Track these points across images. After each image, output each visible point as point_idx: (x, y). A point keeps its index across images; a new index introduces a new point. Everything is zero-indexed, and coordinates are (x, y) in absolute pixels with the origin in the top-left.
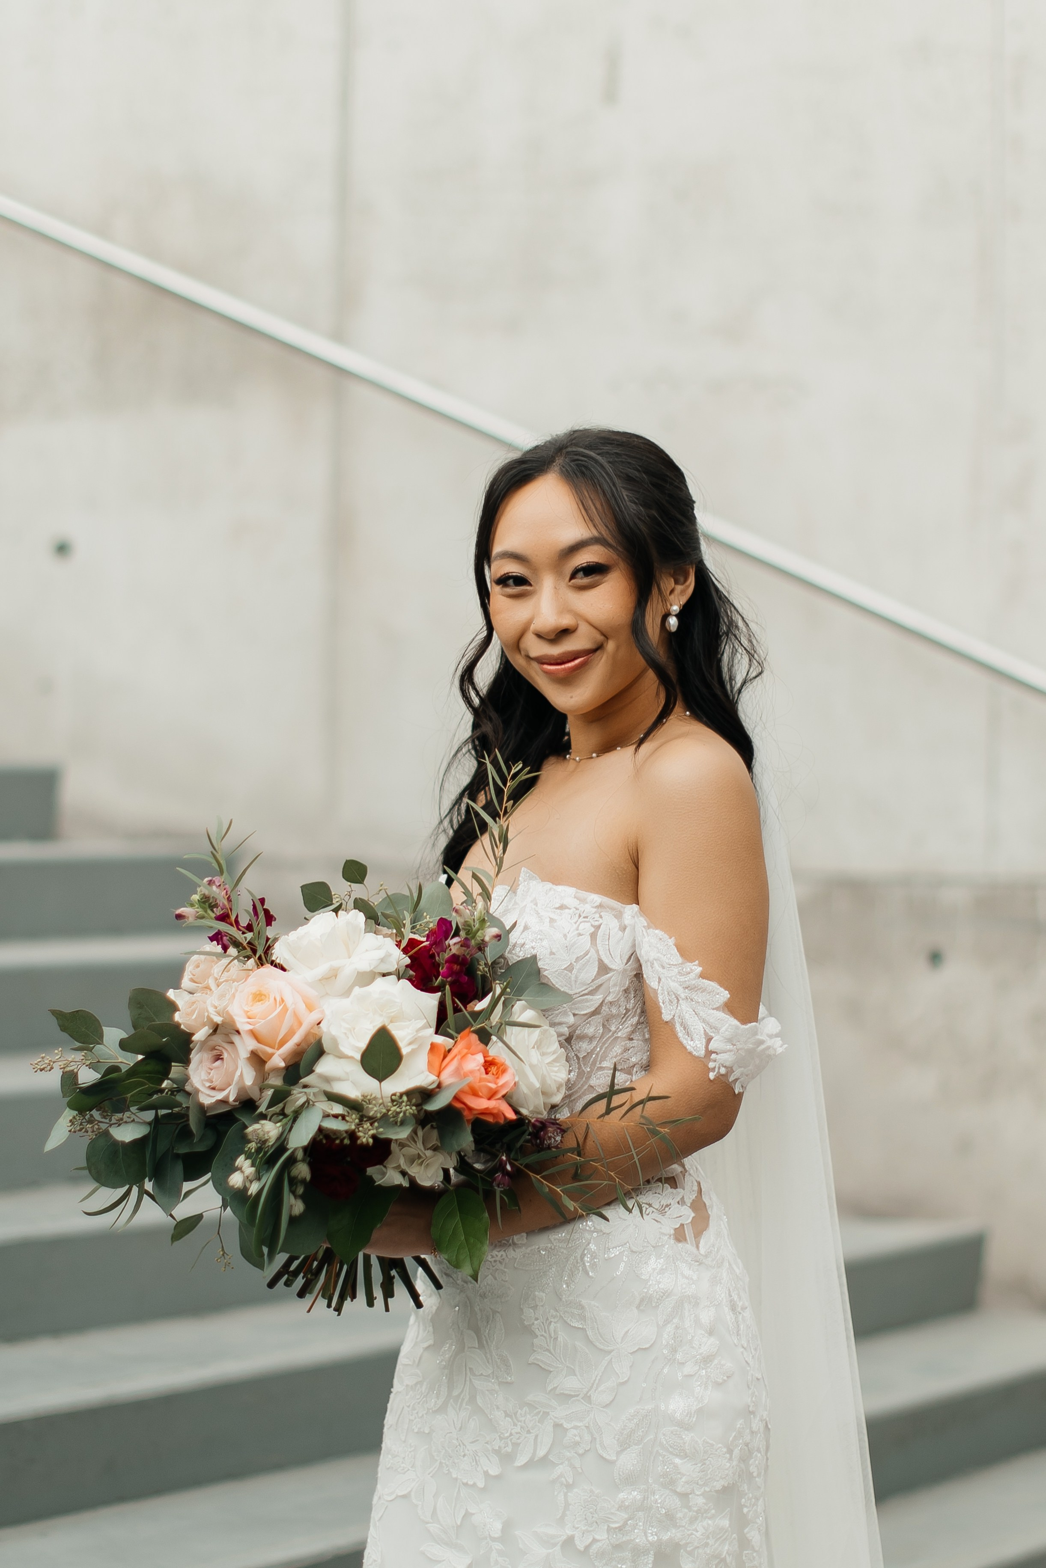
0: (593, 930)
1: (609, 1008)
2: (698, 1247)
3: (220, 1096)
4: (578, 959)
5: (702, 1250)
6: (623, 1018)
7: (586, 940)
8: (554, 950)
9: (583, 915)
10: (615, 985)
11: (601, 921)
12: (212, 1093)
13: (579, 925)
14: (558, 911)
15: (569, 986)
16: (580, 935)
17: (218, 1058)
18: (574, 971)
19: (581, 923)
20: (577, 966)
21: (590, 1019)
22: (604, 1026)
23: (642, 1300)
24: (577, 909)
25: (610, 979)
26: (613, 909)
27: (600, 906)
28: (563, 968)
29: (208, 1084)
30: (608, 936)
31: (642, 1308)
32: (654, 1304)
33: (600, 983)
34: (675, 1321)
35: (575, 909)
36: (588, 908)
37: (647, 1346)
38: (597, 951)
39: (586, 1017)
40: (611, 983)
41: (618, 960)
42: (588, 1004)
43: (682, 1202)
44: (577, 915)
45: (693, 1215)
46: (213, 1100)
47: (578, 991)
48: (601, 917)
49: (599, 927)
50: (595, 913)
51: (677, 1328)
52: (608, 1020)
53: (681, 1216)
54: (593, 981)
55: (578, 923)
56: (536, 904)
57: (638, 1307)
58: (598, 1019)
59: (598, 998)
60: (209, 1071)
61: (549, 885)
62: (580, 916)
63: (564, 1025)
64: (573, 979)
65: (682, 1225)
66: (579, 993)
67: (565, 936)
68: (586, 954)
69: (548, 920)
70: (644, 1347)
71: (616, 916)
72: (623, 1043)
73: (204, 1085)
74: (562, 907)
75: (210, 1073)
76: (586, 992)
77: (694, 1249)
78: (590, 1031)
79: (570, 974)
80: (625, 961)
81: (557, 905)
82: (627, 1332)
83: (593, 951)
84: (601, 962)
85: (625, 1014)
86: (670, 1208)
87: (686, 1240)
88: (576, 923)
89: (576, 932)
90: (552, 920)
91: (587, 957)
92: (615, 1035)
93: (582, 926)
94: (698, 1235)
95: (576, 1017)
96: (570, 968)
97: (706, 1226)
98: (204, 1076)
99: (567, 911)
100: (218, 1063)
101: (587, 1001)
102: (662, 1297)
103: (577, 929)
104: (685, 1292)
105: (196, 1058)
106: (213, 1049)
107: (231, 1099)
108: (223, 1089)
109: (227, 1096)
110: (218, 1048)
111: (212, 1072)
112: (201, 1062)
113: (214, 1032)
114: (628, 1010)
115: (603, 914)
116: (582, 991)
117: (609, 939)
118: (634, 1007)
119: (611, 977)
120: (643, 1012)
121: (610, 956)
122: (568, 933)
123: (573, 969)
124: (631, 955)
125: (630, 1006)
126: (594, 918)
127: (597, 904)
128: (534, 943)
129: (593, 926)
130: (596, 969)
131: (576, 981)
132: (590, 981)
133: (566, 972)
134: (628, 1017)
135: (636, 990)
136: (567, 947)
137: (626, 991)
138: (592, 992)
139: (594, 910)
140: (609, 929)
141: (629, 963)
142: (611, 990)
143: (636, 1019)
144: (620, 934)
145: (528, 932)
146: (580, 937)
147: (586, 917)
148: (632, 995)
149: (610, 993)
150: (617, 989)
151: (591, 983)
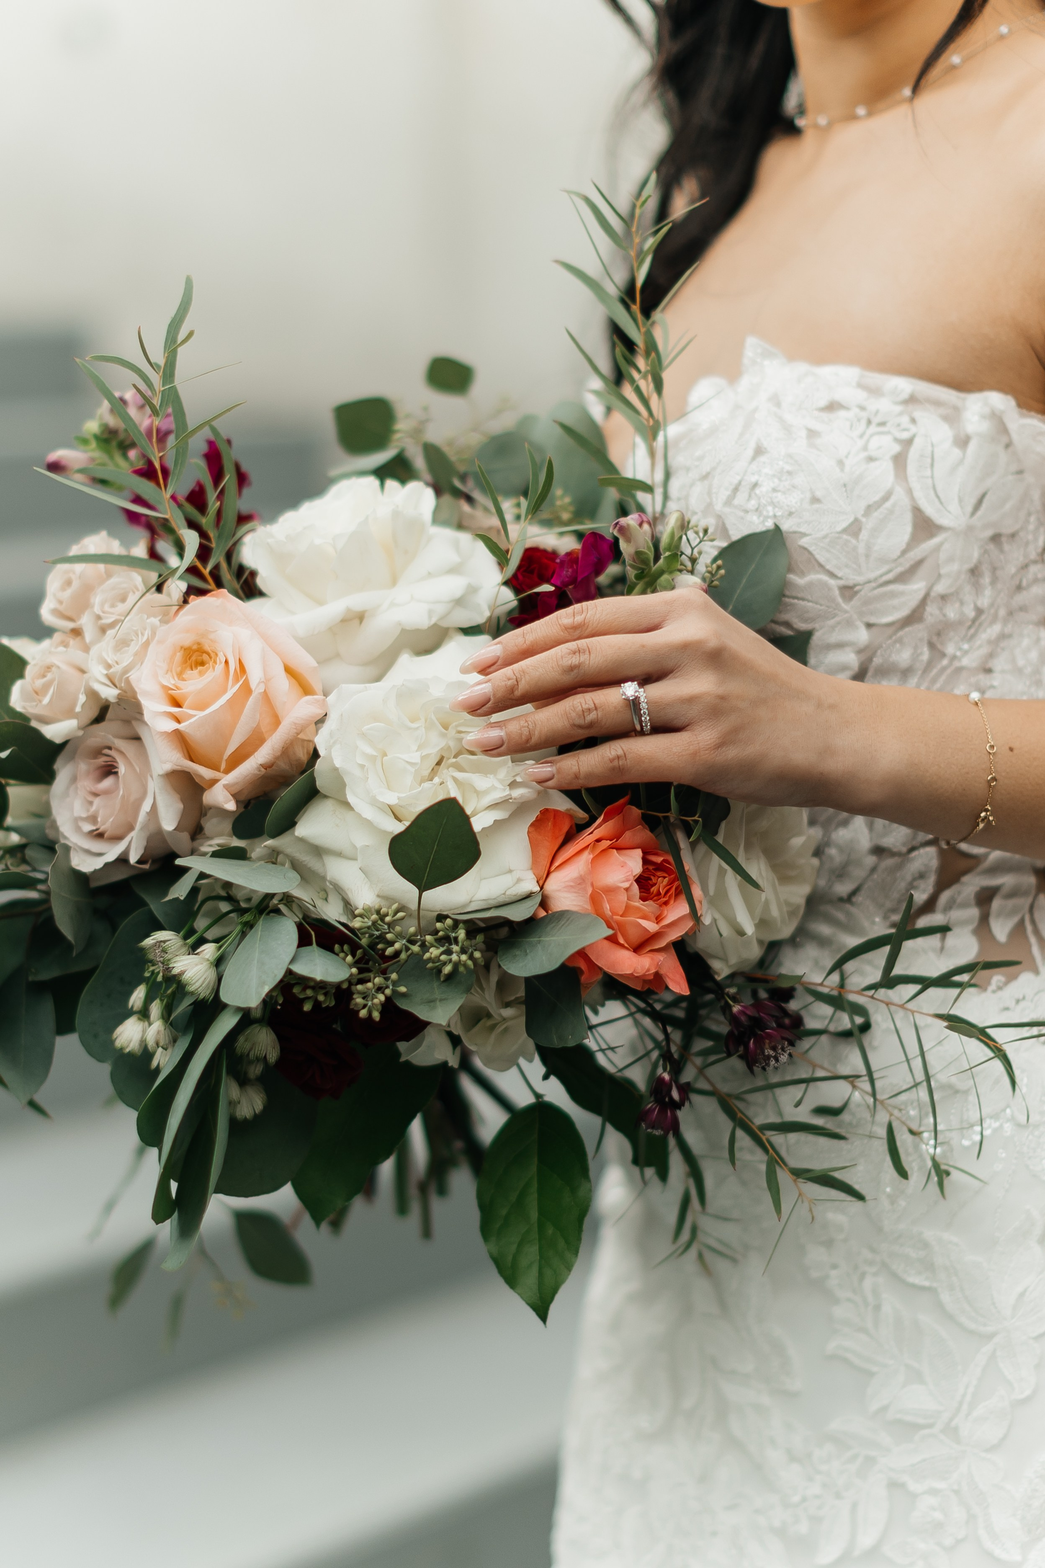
0: (897, 448)
1: (941, 609)
3: (112, 853)
4: (870, 509)
6: (970, 627)
7: (883, 474)
8: (818, 494)
9: (876, 420)
10: (951, 560)
11: (913, 429)
12: (96, 846)
13: (868, 441)
14: (825, 416)
15: (855, 566)
16: (871, 459)
17: (109, 770)
18: (864, 535)
19: (872, 436)
20: (869, 524)
21: (901, 633)
22: (931, 645)
24: (862, 408)
25: (937, 548)
26: (937, 403)
27: (912, 400)
28: (839, 528)
29: (88, 827)
30: (929, 460)
33: (919, 558)
35: (857, 410)
36: (884, 406)
38: (910, 492)
39: (890, 631)
40: (943, 556)
41: (954, 507)
42: (895, 602)
44: (864, 423)
46: (98, 863)
47: (872, 575)
48: (913, 421)
49: (909, 442)
50: (901, 414)
52: (939, 634)
54: (904, 552)
55: (866, 437)
56: (778, 405)
58: (918, 631)
59: (916, 588)
60: (90, 798)
61: (802, 367)
62: (869, 422)
63: (848, 649)
64: (861, 549)
66: (876, 579)
67: (841, 463)
68: (886, 498)
69: (803, 433)
71: (946, 419)
72: (973, 680)
73: (78, 829)
74: (832, 407)
75: (91, 803)
76: (890, 576)
78: (903, 657)
79: (854, 541)
80: (969, 509)
81: (823, 403)
82: (1023, 1294)
83: (900, 493)
84: (917, 512)
85: (974, 621)
88: (862, 436)
89: (863, 455)
90: (812, 434)
91: (888, 504)
92: (956, 664)
93: (874, 443)
95: (874, 630)
96: (854, 528)
98: (79, 809)
99: (842, 413)
100: (108, 782)
101: (893, 595)
103: (865, 448)
105: (64, 772)
106: (98, 752)
107: (133, 859)
108: (118, 838)
109: (126, 853)
110: (106, 751)
111: (97, 801)
112: (74, 779)
113: (100, 718)
114: (979, 611)
115: (917, 414)
116: (881, 576)
117: (932, 465)
118: (992, 605)
119: (941, 544)
120: (1010, 613)
121: (936, 500)
122: (847, 457)
123: (860, 530)
124: (983, 496)
125: (984, 601)
126: (899, 425)
127: (905, 396)
128: (776, 480)
129: (897, 440)
130: (908, 529)
131: (867, 556)
132: (898, 553)
133: (845, 537)
134: (980, 625)
135: (994, 570)
136: (845, 485)
137: (974, 572)
138: (903, 578)
139: (899, 408)
140: (933, 445)
141: (979, 513)
142: (942, 571)
143: (996, 629)
144: (957, 452)
145: (762, 459)
146: (873, 465)
147: (882, 424)
148: (986, 580)
149: (940, 576)
150: (955, 567)
151: (899, 557)
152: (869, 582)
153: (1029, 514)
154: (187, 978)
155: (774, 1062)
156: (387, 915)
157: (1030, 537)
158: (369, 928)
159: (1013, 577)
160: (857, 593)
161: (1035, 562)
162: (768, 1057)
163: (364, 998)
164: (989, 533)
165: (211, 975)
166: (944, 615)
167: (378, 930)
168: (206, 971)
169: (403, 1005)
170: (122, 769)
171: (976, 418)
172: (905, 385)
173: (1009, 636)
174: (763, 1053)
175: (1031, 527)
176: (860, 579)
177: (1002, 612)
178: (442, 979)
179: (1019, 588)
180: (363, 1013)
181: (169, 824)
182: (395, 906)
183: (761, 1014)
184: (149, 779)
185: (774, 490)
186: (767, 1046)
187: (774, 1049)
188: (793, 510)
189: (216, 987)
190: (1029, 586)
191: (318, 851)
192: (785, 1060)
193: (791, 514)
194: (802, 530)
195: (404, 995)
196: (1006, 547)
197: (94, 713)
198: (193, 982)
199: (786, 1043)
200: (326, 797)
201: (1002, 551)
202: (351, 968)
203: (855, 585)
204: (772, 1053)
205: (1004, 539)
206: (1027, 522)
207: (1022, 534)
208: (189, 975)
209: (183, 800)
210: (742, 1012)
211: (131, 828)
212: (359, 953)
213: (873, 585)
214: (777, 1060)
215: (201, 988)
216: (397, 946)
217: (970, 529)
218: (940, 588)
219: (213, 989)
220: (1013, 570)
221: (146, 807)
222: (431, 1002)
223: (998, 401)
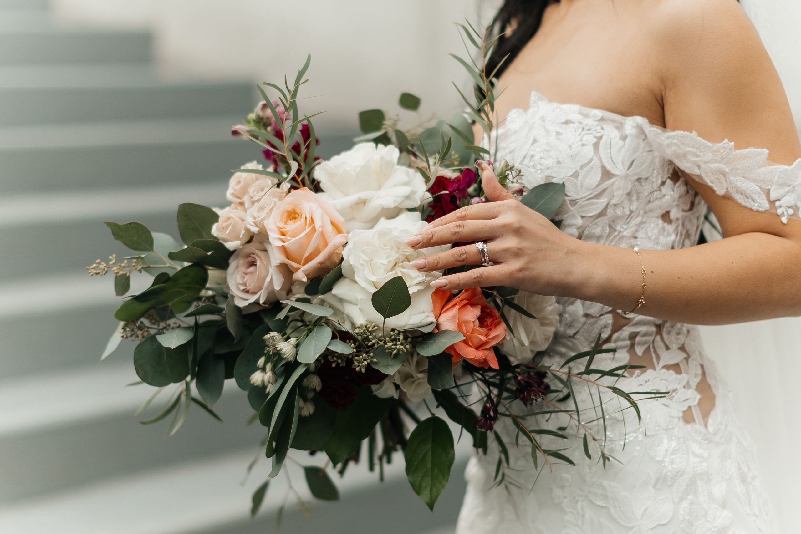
0: (595, 140)
2: (706, 426)
3: (252, 299)
4: (582, 167)
5: (711, 429)
6: (627, 219)
7: (589, 151)
8: (560, 160)
9: (586, 128)
10: (618, 189)
11: (602, 132)
12: (245, 296)
13: (582, 137)
14: (564, 126)
15: (576, 191)
16: (583, 145)
17: (253, 264)
18: (580, 178)
19: (584, 135)
20: (582, 173)
21: (596, 221)
22: (610, 226)
23: (657, 481)
24: (580, 123)
25: (613, 184)
26: (614, 122)
27: (602, 119)
28: (569, 175)
29: (242, 288)
30: (609, 146)
31: (658, 487)
32: (669, 483)
33: (604, 188)
34: (690, 497)
35: (578, 124)
36: (590, 122)
37: (665, 522)
38: (600, 159)
39: (591, 219)
40: (615, 187)
41: (620, 166)
42: (594, 207)
43: (687, 386)
44: (581, 129)
45: (699, 397)
46: (246, 303)
47: (584, 195)
48: (602, 129)
49: (600, 138)
50: (597, 125)
51: (692, 503)
52: (613, 221)
53: (687, 399)
54: (598, 185)
55: (581, 135)
56: (544, 121)
57: (655, 486)
58: (604, 220)
59: (603, 201)
60: (244, 275)
61: (555, 105)
62: (583, 129)
63: (573, 227)
64: (579, 184)
65: (690, 408)
66: (585, 197)
67: (570, 147)
68: (590, 162)
69: (554, 134)
70: (663, 523)
71: (617, 128)
72: (628, 242)
73: (238, 288)
74: (567, 122)
75: (244, 278)
77: (703, 429)
78: (597, 231)
79: (575, 180)
80: (627, 167)
81: (563, 121)
82: (645, 510)
83: (596, 159)
84: (603, 168)
85: (629, 216)
86: (677, 393)
87: (694, 421)
88: (579, 135)
89: (580, 143)
90: (558, 134)
91: (591, 165)
92: (621, 234)
93: (585, 138)
94: (705, 415)
95: (584, 219)
96: (576, 175)
97: (712, 405)
98: (239, 280)
99: (571, 125)
100: (252, 269)
101: (593, 204)
102: (676, 476)
103: (581, 140)
104: (697, 470)
105: (233, 263)
106: (248, 256)
107: (261, 302)
108: (255, 293)
109: (258, 299)
110: (252, 255)
111: (247, 277)
112: (237, 267)
113: (249, 241)
114: (631, 212)
115: (604, 126)
116: (588, 196)
117: (610, 148)
118: (637, 209)
119: (614, 182)
120: (645, 213)
121: (612, 163)
122: (573, 144)
123: (578, 175)
124: (633, 161)
125: (633, 207)
126: (596, 130)
127: (599, 117)
128: (542, 154)
129: (595, 137)
130: (600, 175)
131: (581, 187)
132: (595, 186)
133: (572, 178)
134: (632, 218)
135: (638, 194)
136: (572, 156)
137: (629, 194)
138: (597, 196)
139: (596, 123)
140: (611, 139)
141: (631, 169)
142: (615, 194)
143: (639, 219)
144: (621, 142)
145: (536, 144)
146: (584, 147)
147: (589, 130)
148: (634, 198)
149: (613, 196)
150: (620, 192)
151: (596, 188)
152: (582, 198)
153: (654, 170)
154: (283, 351)
155: (535, 402)
156: (370, 328)
157: (654, 180)
158: (361, 333)
159: (646, 197)
160: (577, 203)
161: (656, 190)
162: (532, 400)
163: (358, 363)
164: (636, 177)
165: (294, 351)
166: (615, 213)
167: (365, 335)
168: (291, 349)
169: (375, 367)
170: (258, 263)
171: (630, 128)
172: (599, 113)
173: (645, 223)
174: (530, 397)
175: (655, 175)
176: (578, 197)
177: (642, 212)
178: (392, 357)
179: (649, 202)
180: (358, 369)
181: (277, 287)
182: (373, 325)
183: (530, 381)
184: (270, 267)
185: (541, 158)
186: (532, 395)
187: (535, 396)
188: (549, 166)
189: (295, 356)
190: (653, 201)
191: (341, 300)
192: (540, 401)
193: (548, 168)
194: (553, 175)
195: (375, 363)
196: (643, 184)
197: (247, 239)
198: (286, 353)
199: (541, 393)
200: (346, 277)
201: (641, 185)
202: (353, 349)
203: (576, 200)
204: (534, 398)
205: (642, 180)
206: (653, 173)
207: (650, 178)
208: (284, 350)
209: (284, 277)
210: (522, 379)
211: (261, 289)
212: (357, 343)
213: (584, 199)
214: (537, 401)
215: (289, 356)
216: (374, 341)
217: (627, 175)
218: (613, 201)
219: (294, 357)
220: (646, 194)
221: (268, 279)
222: (387, 366)
223: (640, 120)
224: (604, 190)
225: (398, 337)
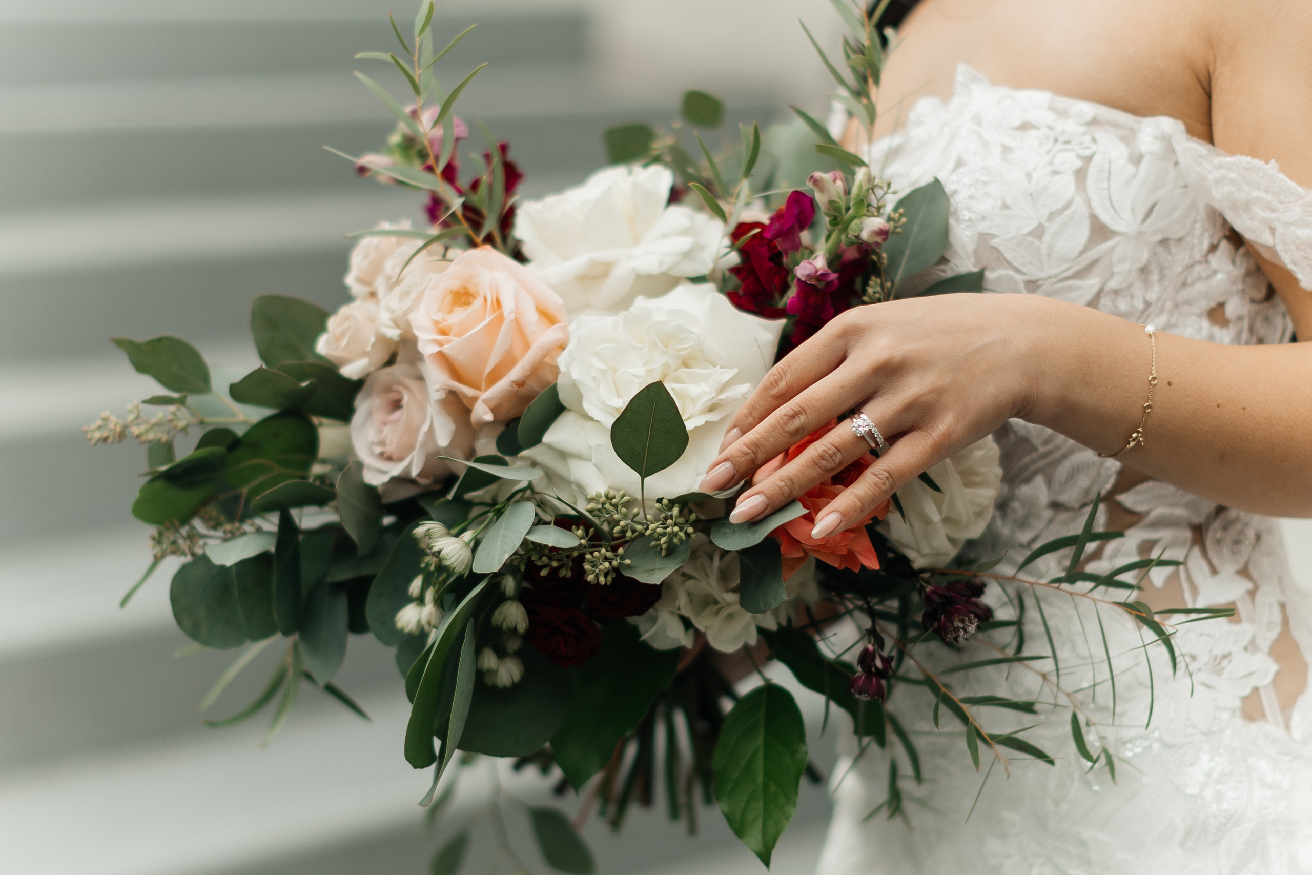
0: (1079, 164)
1: (1113, 302)
2: (1287, 727)
3: (396, 470)
4: (1052, 216)
5: (1297, 733)
6: (1139, 318)
7: (1066, 185)
8: (1009, 202)
9: (1061, 139)
10: (1123, 260)
11: (1094, 147)
12: (385, 466)
13: (1054, 157)
14: (1018, 134)
15: (1037, 263)
16: (1055, 173)
17: (397, 405)
18: (1047, 237)
19: (1057, 152)
20: (1052, 227)
23: (1188, 833)
25: (1112, 249)
26: (1116, 125)
27: (1094, 122)
28: (1025, 231)
29: (378, 450)
30: (1106, 175)
32: (1211, 839)
33: (1094, 257)
35: (1046, 130)
36: (1070, 127)
38: (1088, 201)
40: (1116, 256)
41: (1127, 215)
42: (1077, 292)
43: (1252, 647)
44: (1051, 141)
45: (1274, 668)
46: (386, 478)
47: (1054, 272)
48: (1094, 140)
49: (1089, 159)
53: (1250, 673)
54: (1081, 253)
55: (1052, 153)
60: (382, 427)
61: (1002, 92)
62: (1056, 141)
64: (1044, 250)
65: (1255, 690)
66: (1057, 275)
67: (1029, 176)
68: (1067, 206)
71: (1123, 139)
73: (372, 453)
74: (1025, 126)
75: (382, 431)
76: (1068, 273)
77: (1281, 733)
79: (1037, 243)
80: (1140, 217)
81: (1017, 123)
83: (1079, 202)
84: (1094, 218)
86: (1230, 661)
87: (1264, 716)
88: (1048, 152)
89: (1049, 169)
90: (1005, 149)
91: (1068, 212)
93: (1059, 158)
94: (1287, 704)
96: (1038, 232)
97: (1301, 685)
98: (372, 436)
99: (1033, 132)
100: (397, 415)
101: (1072, 288)
102: (1225, 825)
103: (1051, 163)
104: (1267, 815)
105: (363, 406)
106: (388, 389)
107: (414, 473)
108: (400, 459)
109: (408, 469)
110: (396, 387)
111: (387, 429)
112: (370, 414)
113: (391, 361)
114: (1148, 304)
115: (1098, 135)
116: (1061, 273)
117: (1109, 179)
118: (1159, 299)
119: (1114, 247)
120: (1176, 306)
121: (1111, 209)
122: (1034, 170)
123: (1043, 233)
124: (1153, 206)
125: (1152, 296)
126: (1081, 144)
127: (1088, 118)
128: (973, 190)
129: (1080, 157)
130: (1086, 233)
131: (1049, 256)
132: (1076, 253)
133: (1030, 239)
134: (1148, 316)
135: (1162, 269)
136: (1031, 195)
137: (1144, 270)
138: (1080, 274)
139: (1082, 129)
140: (1110, 162)
141: (1150, 221)
142: (1116, 270)
143: (1163, 319)
144: (1131, 168)
145: (962, 170)
146: (1057, 177)
147: (1067, 142)
148: (1155, 277)
149: (1112, 274)
150: (1126, 266)
151: (1077, 257)
152: (1050, 277)
153: (1195, 222)
154: (443, 554)
155: (963, 633)
156: (614, 498)
157: (1196, 241)
158: (599, 510)
159: (1179, 275)
160: (1039, 287)
161: (1200, 263)
162: (957, 629)
163: (593, 567)
164: (1159, 237)
165: (467, 553)
166: (1116, 307)
167: (608, 514)
168: (461, 549)
170: (406, 399)
171: (1150, 139)
172: (1088, 109)
173: (1175, 326)
174: (953, 624)
175: (1197, 232)
176: (1042, 275)
177: (1169, 305)
178: (663, 554)
179: (1184, 284)
180: (591, 578)
181: (443, 439)
182: (621, 492)
183: (951, 593)
184: (429, 406)
185: (971, 197)
186: (956, 620)
187: (963, 621)
188: (986, 214)
189: (470, 564)
190: (1193, 283)
191: (563, 455)
192: (973, 631)
193: (984, 218)
194: (993, 232)
195: (629, 567)
196: (1174, 250)
197: (386, 357)
198: (449, 557)
199: (973, 615)
200: (570, 410)
201: (1170, 253)
202: (581, 540)
203: (1038, 280)
204: (961, 625)
205: (1171, 243)
206: (1193, 228)
207: (1188, 239)
208: (445, 552)
209: (456, 422)
210: (933, 592)
211: (411, 448)
212: (592, 531)
213: (1054, 280)
214: (966, 631)
215: (456, 563)
216: (622, 523)
217: (1141, 234)
218: (1113, 284)
219: (467, 565)
220: (1179, 269)
221: (425, 428)
222: (651, 571)
223: (1168, 125)
224: (1094, 263)
225: (670, 513)
